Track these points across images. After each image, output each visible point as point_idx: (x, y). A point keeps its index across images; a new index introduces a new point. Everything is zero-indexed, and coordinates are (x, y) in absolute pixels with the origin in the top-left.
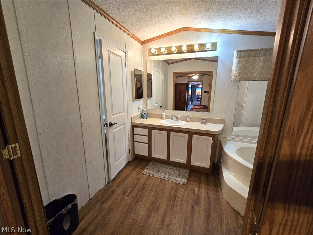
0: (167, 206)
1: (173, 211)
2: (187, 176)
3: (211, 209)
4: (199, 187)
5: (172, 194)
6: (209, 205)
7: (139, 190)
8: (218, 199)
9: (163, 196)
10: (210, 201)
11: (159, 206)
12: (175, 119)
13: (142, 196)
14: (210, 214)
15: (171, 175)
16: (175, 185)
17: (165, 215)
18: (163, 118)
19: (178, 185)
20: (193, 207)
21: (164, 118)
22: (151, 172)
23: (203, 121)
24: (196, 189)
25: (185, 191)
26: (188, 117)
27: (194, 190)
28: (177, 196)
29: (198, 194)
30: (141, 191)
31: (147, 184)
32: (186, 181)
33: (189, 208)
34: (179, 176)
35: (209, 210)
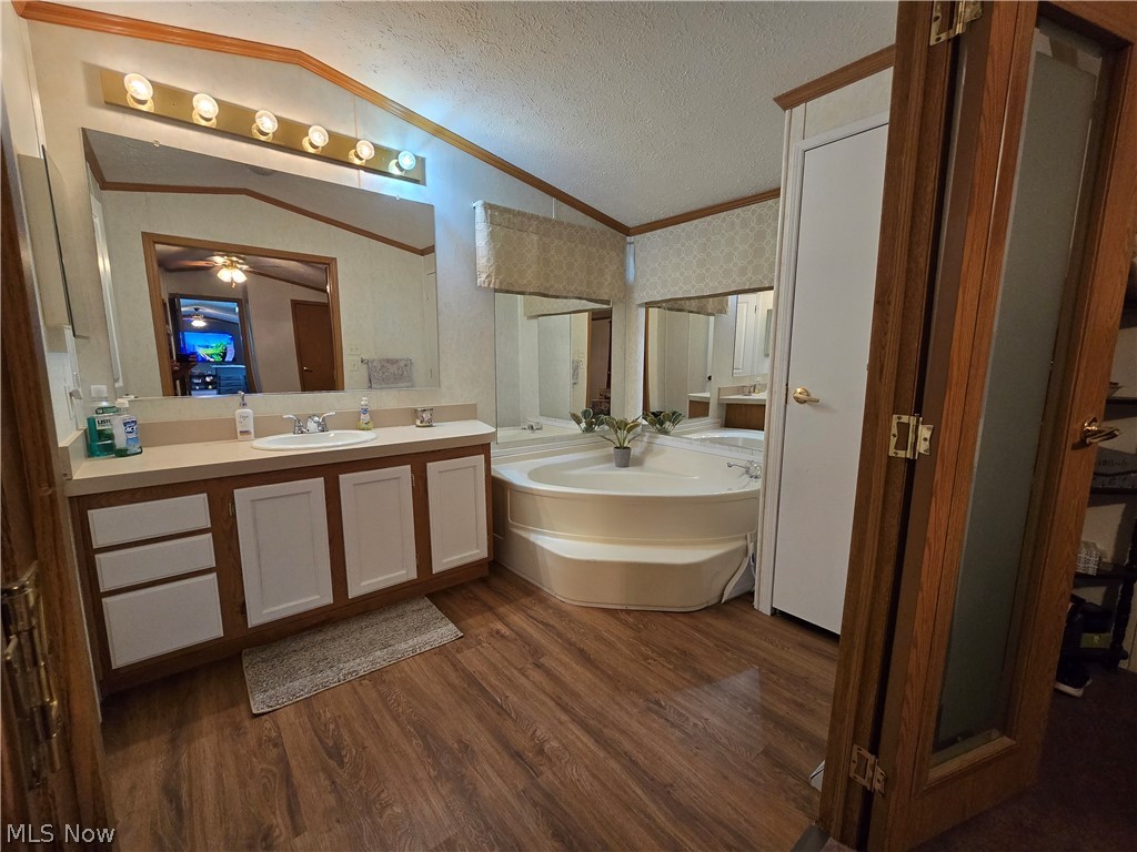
0: (480, 718)
1: (509, 715)
2: (440, 614)
3: (574, 639)
4: (501, 618)
5: (457, 682)
6: (560, 635)
7: (325, 769)
8: (560, 612)
9: (439, 709)
10: (553, 627)
11: (460, 741)
12: (312, 425)
13: (363, 773)
14: (581, 651)
15: (392, 642)
16: (436, 659)
17: (505, 744)
18: (247, 432)
19: (441, 650)
20: (538, 666)
21: (252, 431)
22: (297, 683)
23: (424, 415)
24: (499, 626)
25: (481, 650)
26: (365, 411)
27: (498, 632)
28: (477, 676)
29: (517, 633)
30: (341, 764)
31: (332, 727)
32: (451, 626)
33: (537, 675)
34: (418, 630)
35: (571, 644)
